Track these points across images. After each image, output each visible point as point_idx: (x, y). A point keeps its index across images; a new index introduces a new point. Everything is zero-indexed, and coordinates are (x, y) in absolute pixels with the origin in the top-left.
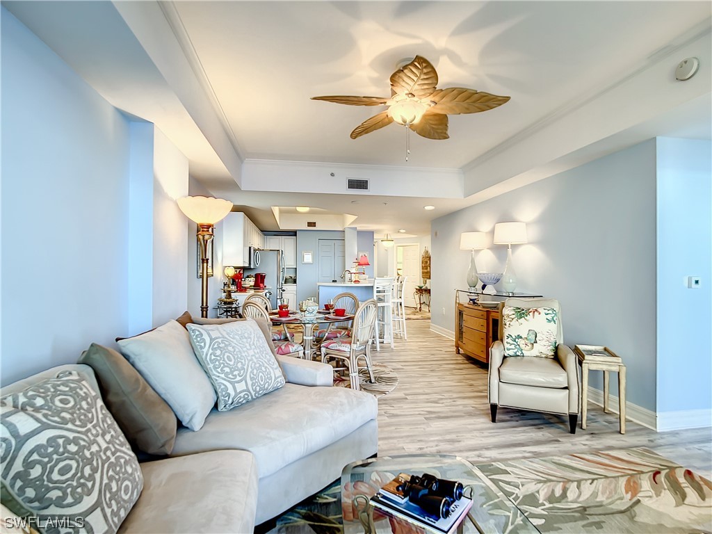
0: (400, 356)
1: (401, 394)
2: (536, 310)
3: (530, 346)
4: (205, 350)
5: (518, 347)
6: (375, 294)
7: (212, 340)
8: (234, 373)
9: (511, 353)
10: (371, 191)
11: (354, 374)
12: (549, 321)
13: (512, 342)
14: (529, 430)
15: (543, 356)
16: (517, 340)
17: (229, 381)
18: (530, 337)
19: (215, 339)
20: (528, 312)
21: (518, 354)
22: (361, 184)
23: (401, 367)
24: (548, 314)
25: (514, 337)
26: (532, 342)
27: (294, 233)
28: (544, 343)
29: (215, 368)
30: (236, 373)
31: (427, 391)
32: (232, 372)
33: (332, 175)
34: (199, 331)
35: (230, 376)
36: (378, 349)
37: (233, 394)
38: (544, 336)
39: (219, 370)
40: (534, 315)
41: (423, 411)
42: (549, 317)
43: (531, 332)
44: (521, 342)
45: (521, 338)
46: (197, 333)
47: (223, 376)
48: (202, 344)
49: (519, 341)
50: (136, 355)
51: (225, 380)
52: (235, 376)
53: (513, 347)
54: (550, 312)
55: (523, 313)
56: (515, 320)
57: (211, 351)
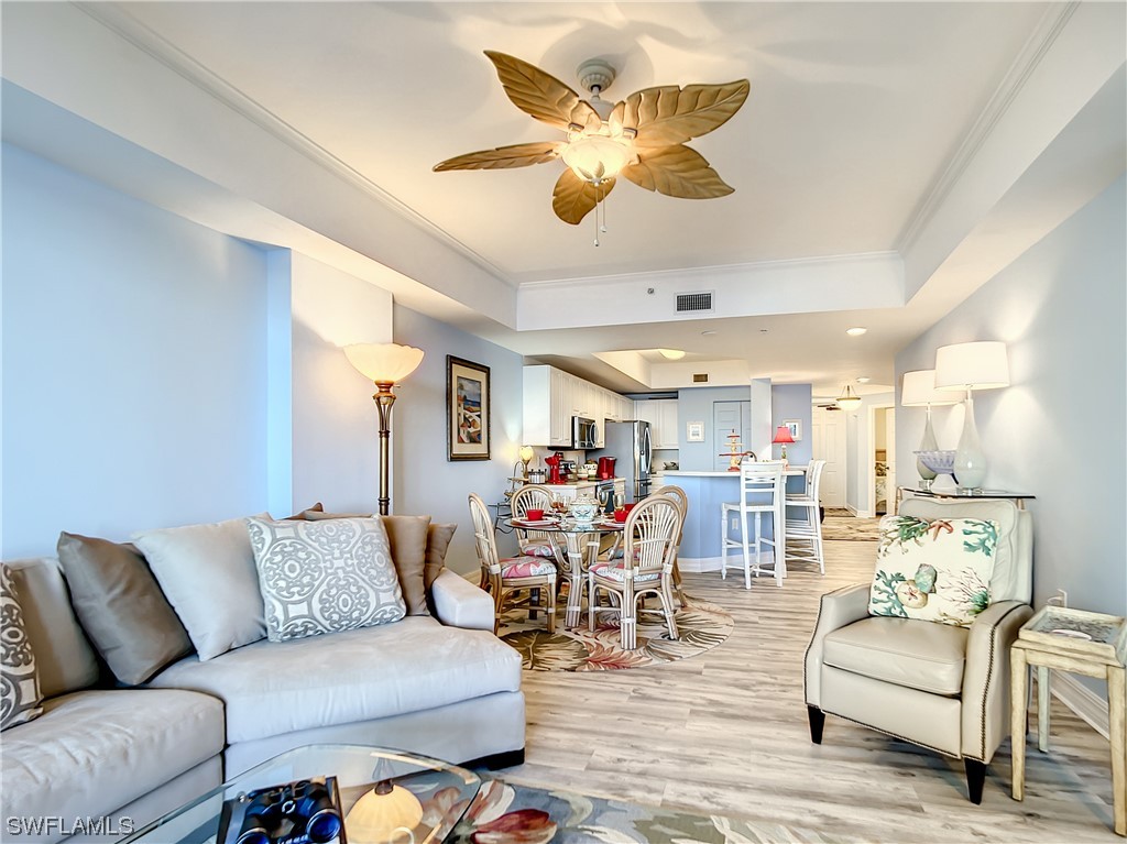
0: (774, 600)
1: (698, 665)
2: (946, 523)
3: (920, 598)
4: (262, 554)
5: (894, 597)
6: (744, 490)
7: (275, 540)
8: (292, 590)
9: (880, 608)
10: (718, 311)
11: (627, 621)
12: (970, 547)
13: (883, 587)
14: (875, 773)
15: (952, 622)
16: (894, 584)
17: (279, 600)
18: (921, 580)
19: (279, 540)
20: (928, 525)
21: (893, 611)
22: (702, 302)
23: (757, 619)
24: (971, 533)
25: (889, 577)
26: (926, 590)
27: (672, 394)
28: (950, 594)
29: (268, 580)
30: (295, 589)
31: (753, 665)
32: (288, 588)
33: (651, 291)
34: (258, 527)
35: (284, 593)
36: (749, 586)
37: (281, 618)
38: (954, 581)
39: (271, 583)
40: (936, 535)
41: (701, 698)
42: (973, 539)
43: (924, 569)
44: (900, 587)
45: (903, 579)
46: (256, 529)
47: (274, 591)
48: (260, 546)
49: (897, 585)
50: (151, 553)
51: (275, 598)
52: (293, 594)
53: (884, 597)
54: (979, 528)
55: (916, 530)
56: (895, 542)
57: (268, 556)
